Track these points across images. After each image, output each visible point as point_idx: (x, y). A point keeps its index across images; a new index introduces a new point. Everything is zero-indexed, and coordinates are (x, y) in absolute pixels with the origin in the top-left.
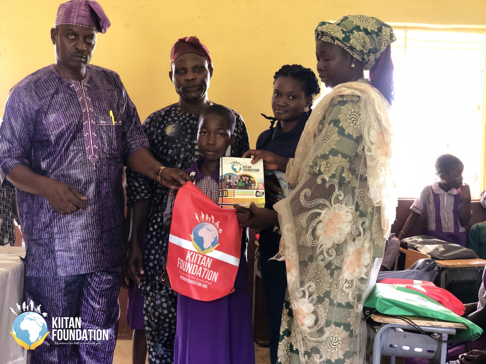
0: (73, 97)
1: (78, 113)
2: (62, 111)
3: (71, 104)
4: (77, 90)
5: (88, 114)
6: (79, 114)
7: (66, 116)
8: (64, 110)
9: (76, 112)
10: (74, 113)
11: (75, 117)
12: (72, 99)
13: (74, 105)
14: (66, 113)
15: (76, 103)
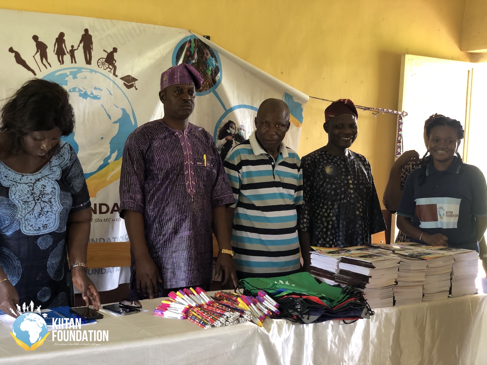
0: (177, 142)
1: (180, 154)
2: (168, 152)
3: (175, 147)
4: (180, 137)
5: (188, 156)
6: (182, 156)
7: (171, 156)
8: (170, 152)
9: (179, 154)
10: (178, 155)
11: (178, 158)
12: (176, 143)
13: (177, 148)
14: (171, 154)
15: (179, 147)
